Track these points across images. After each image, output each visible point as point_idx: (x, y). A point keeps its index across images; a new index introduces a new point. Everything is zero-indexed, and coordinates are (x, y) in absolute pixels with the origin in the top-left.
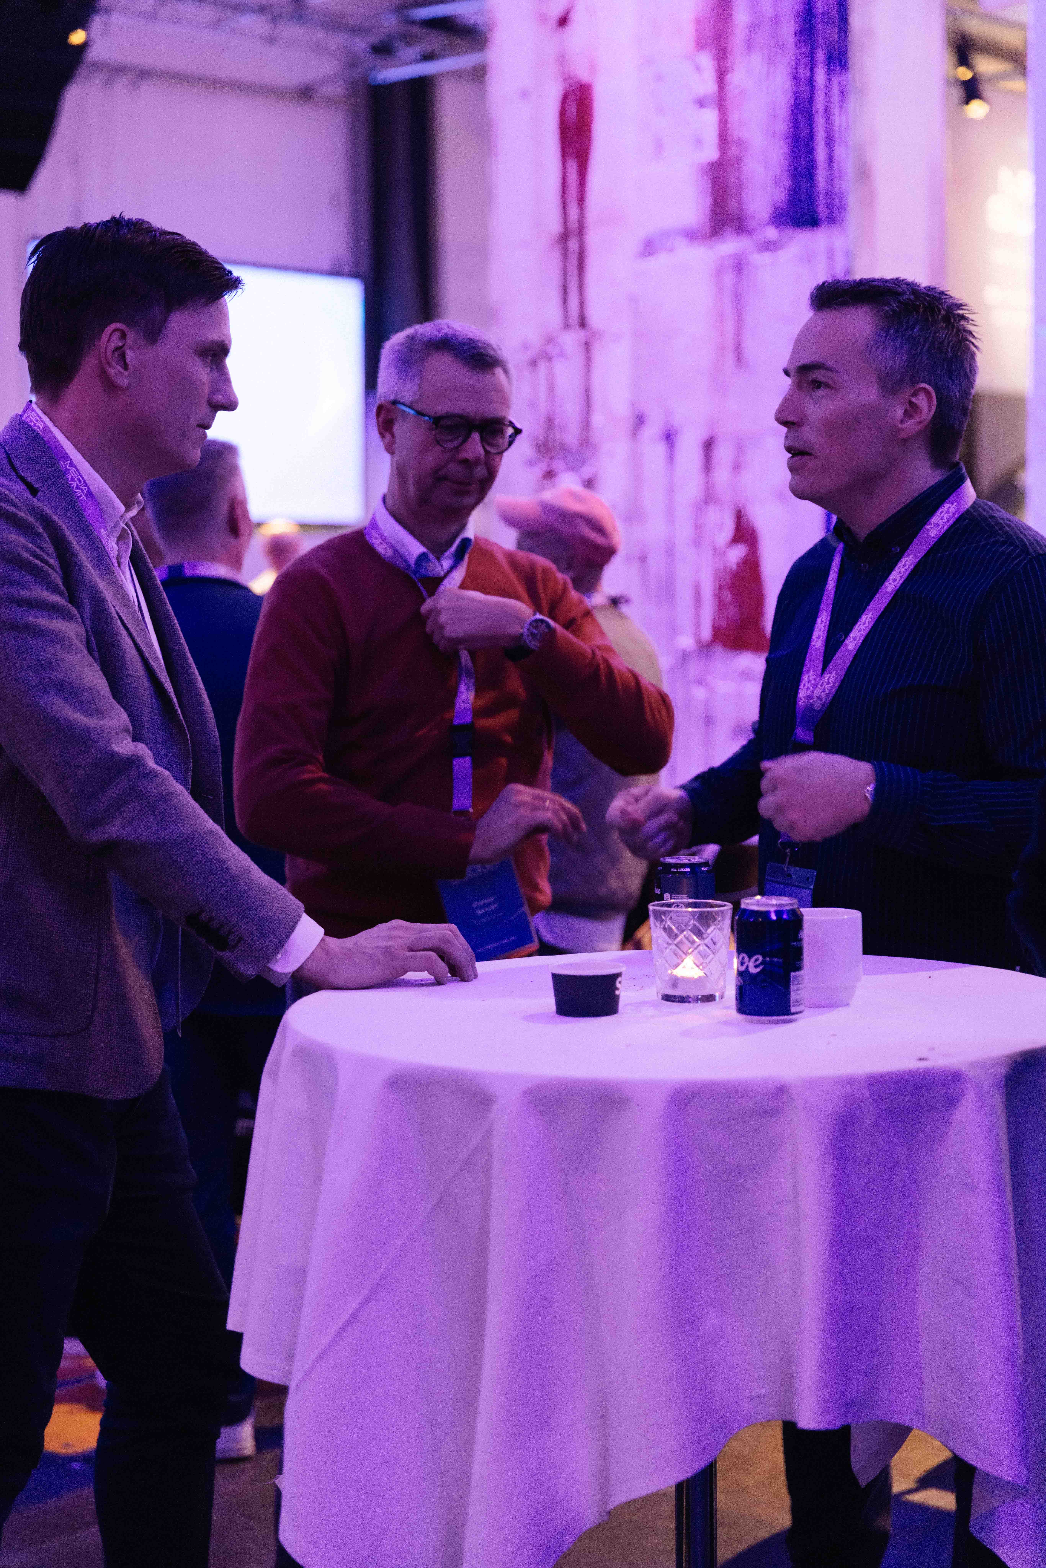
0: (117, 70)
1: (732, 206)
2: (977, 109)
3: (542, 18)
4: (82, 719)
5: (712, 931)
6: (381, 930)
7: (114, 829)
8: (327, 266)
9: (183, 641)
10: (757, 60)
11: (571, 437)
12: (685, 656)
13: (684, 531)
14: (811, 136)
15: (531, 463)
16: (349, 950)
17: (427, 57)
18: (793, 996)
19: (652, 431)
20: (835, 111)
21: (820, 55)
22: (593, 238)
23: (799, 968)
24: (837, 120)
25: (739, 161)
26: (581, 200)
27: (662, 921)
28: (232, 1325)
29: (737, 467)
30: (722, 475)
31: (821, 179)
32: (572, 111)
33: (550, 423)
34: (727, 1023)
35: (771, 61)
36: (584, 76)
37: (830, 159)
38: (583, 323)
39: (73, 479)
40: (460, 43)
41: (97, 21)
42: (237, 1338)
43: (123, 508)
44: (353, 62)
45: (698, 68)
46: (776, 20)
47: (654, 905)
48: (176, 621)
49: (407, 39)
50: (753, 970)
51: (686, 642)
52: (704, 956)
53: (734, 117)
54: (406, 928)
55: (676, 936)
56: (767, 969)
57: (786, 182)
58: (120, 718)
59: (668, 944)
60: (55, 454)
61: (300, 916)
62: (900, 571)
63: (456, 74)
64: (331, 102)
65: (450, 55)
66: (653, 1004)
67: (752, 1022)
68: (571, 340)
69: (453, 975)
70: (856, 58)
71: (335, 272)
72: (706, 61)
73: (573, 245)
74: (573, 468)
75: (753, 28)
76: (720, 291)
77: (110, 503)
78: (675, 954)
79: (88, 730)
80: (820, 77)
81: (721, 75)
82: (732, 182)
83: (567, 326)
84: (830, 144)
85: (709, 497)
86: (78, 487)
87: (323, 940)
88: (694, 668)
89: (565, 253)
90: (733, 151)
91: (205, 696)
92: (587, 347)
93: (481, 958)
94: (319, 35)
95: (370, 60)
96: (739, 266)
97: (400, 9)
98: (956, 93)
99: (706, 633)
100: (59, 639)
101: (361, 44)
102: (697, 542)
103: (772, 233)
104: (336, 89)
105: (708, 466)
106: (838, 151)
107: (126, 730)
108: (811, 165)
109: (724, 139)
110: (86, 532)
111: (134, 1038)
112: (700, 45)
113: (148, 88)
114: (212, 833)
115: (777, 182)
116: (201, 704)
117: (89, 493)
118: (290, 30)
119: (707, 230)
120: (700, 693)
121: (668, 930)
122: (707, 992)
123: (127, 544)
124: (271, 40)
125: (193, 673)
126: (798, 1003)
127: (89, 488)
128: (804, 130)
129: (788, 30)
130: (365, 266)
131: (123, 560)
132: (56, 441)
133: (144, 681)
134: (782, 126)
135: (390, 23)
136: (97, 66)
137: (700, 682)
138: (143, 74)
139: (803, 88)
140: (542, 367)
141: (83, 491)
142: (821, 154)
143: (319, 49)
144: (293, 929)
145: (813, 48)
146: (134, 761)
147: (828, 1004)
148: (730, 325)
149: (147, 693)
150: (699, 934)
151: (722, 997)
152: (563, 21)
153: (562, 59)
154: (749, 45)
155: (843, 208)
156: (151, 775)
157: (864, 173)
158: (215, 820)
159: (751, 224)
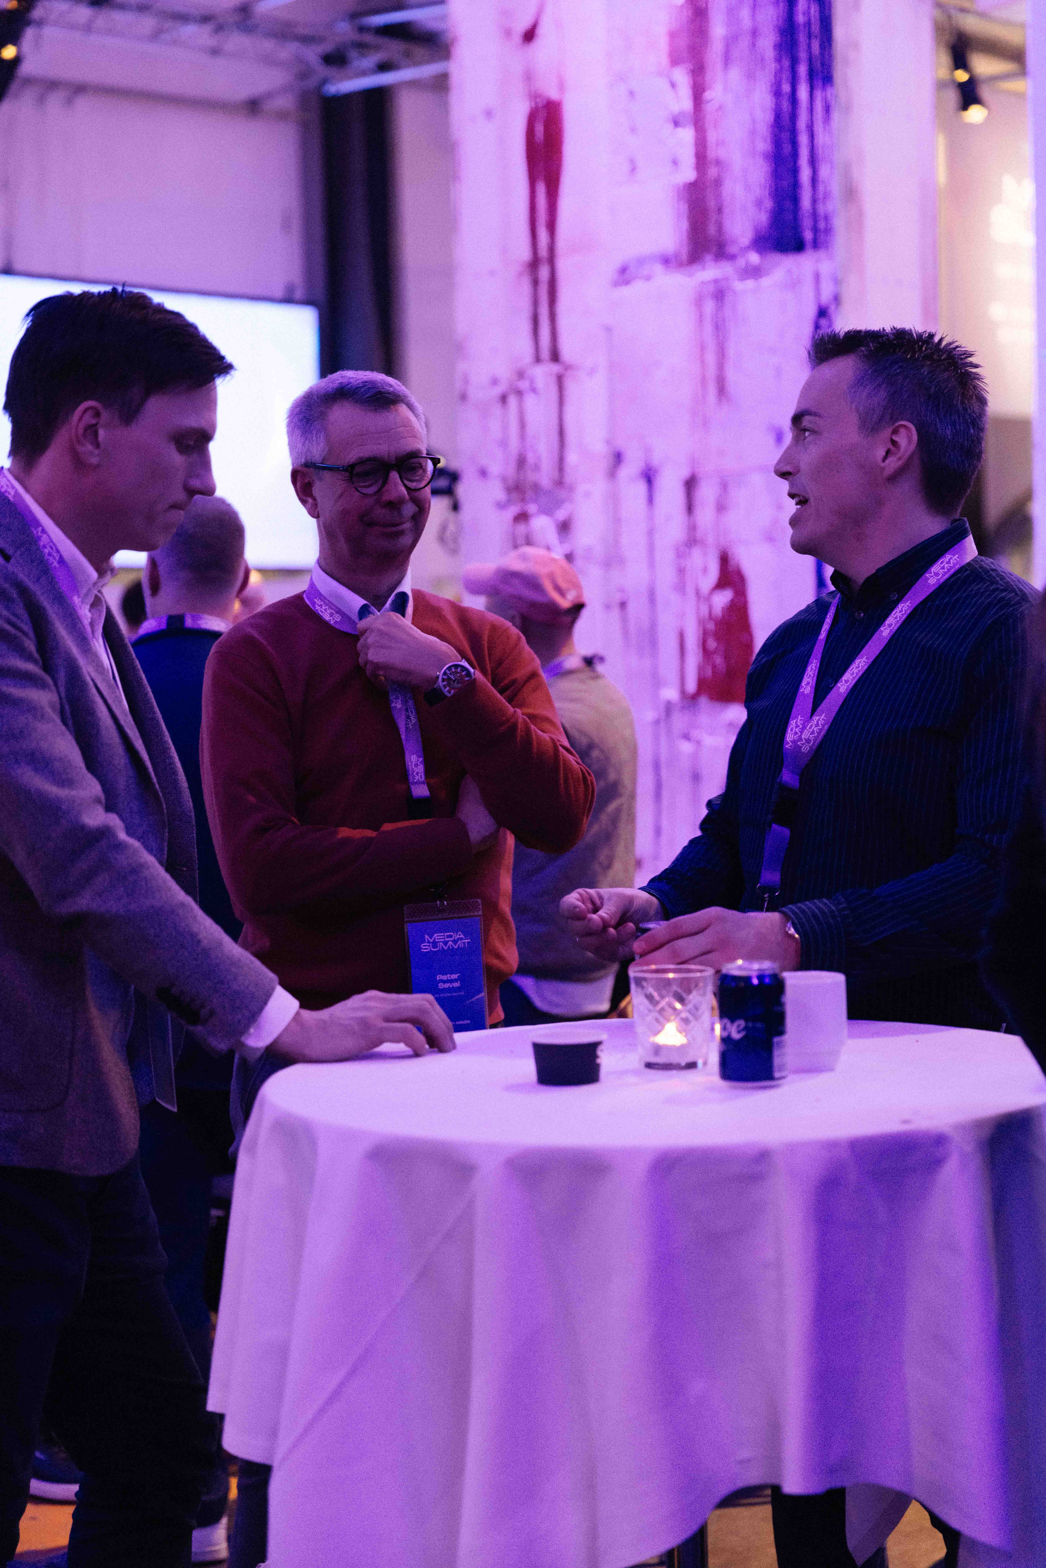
0: (51, 85)
1: (712, 230)
2: (975, 114)
3: (508, 33)
4: (53, 790)
5: (694, 997)
6: (355, 1002)
7: (84, 902)
8: (279, 293)
9: (157, 709)
10: (735, 74)
11: (545, 477)
12: (669, 708)
13: (666, 575)
14: (795, 154)
15: (501, 506)
16: (324, 1022)
17: (384, 67)
18: (777, 1061)
19: (630, 469)
20: (819, 127)
21: (803, 70)
22: (564, 265)
23: (781, 1032)
24: (821, 138)
25: (718, 183)
26: (552, 226)
27: (643, 987)
28: (212, 1405)
29: (721, 507)
30: (705, 515)
31: (806, 202)
32: (540, 129)
33: (521, 462)
34: (711, 1089)
35: (750, 76)
36: (553, 94)
37: (814, 180)
38: (555, 356)
39: (44, 547)
40: (419, 51)
41: (29, 34)
42: (220, 1418)
43: (94, 575)
44: (304, 75)
45: (673, 85)
46: (755, 33)
47: (635, 972)
48: (149, 689)
49: (362, 47)
50: (736, 1036)
51: (671, 693)
52: (686, 1021)
53: (712, 136)
54: (384, 999)
55: (658, 1003)
56: (750, 1033)
57: (768, 204)
58: (92, 787)
59: (650, 1011)
60: (27, 522)
61: (273, 989)
62: (897, 616)
63: (414, 84)
64: (282, 116)
65: (408, 66)
66: (636, 1072)
67: (735, 1088)
68: (543, 374)
69: (431, 1046)
70: (839, 72)
71: (288, 299)
72: (682, 77)
73: (544, 273)
74: (547, 511)
75: (730, 42)
76: (701, 318)
77: (84, 571)
78: (657, 1020)
79: (59, 800)
80: (803, 93)
81: (698, 93)
82: (712, 204)
83: (538, 360)
84: (813, 162)
85: (692, 540)
86: (50, 554)
87: (298, 1014)
88: (679, 721)
89: (535, 283)
90: (712, 172)
91: (179, 765)
92: (560, 380)
93: (459, 1029)
94: (268, 45)
95: (322, 71)
96: (720, 294)
97: (354, 16)
98: (952, 97)
99: (691, 686)
100: (31, 709)
101: (312, 54)
102: (680, 587)
103: (754, 258)
104: (285, 102)
105: (690, 508)
106: (824, 171)
107: (98, 801)
108: (796, 185)
109: (701, 159)
110: (61, 600)
111: (110, 1114)
112: (675, 61)
113: (83, 103)
114: (183, 905)
115: (759, 203)
116: (175, 773)
117: (62, 561)
118: (236, 41)
119: (684, 257)
120: (686, 747)
121: (649, 997)
122: (689, 1059)
123: (100, 611)
124: (215, 52)
125: (166, 742)
126: (782, 1068)
127: (61, 555)
128: (787, 149)
129: (768, 42)
130: (320, 292)
131: (96, 627)
132: (27, 507)
133: (119, 750)
134: (763, 145)
135: (344, 30)
136: (29, 81)
137: (687, 737)
138: (79, 89)
139: (786, 105)
140: (512, 401)
141: (54, 558)
142: (805, 174)
143: (268, 60)
144: (265, 1003)
145: (794, 62)
146: (104, 832)
147: (813, 1069)
148: (711, 358)
149: (123, 761)
150: (681, 1000)
151: (705, 1063)
152: (529, 36)
153: (528, 77)
154: (727, 60)
155: (828, 231)
156: (119, 846)
157: (851, 193)
158: (188, 891)
159: (733, 249)
